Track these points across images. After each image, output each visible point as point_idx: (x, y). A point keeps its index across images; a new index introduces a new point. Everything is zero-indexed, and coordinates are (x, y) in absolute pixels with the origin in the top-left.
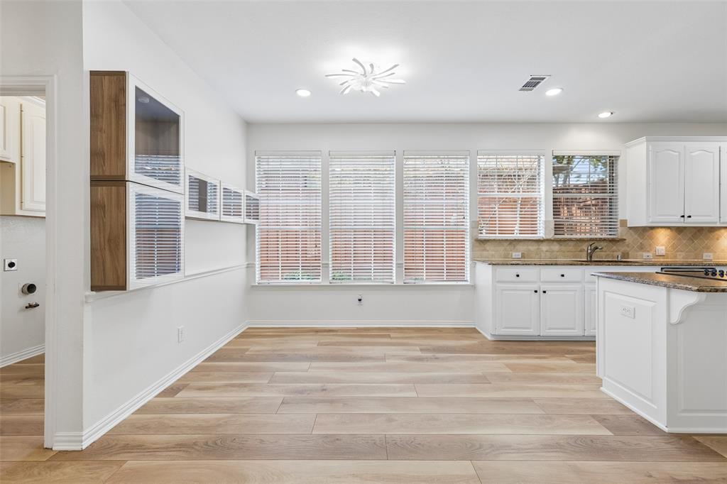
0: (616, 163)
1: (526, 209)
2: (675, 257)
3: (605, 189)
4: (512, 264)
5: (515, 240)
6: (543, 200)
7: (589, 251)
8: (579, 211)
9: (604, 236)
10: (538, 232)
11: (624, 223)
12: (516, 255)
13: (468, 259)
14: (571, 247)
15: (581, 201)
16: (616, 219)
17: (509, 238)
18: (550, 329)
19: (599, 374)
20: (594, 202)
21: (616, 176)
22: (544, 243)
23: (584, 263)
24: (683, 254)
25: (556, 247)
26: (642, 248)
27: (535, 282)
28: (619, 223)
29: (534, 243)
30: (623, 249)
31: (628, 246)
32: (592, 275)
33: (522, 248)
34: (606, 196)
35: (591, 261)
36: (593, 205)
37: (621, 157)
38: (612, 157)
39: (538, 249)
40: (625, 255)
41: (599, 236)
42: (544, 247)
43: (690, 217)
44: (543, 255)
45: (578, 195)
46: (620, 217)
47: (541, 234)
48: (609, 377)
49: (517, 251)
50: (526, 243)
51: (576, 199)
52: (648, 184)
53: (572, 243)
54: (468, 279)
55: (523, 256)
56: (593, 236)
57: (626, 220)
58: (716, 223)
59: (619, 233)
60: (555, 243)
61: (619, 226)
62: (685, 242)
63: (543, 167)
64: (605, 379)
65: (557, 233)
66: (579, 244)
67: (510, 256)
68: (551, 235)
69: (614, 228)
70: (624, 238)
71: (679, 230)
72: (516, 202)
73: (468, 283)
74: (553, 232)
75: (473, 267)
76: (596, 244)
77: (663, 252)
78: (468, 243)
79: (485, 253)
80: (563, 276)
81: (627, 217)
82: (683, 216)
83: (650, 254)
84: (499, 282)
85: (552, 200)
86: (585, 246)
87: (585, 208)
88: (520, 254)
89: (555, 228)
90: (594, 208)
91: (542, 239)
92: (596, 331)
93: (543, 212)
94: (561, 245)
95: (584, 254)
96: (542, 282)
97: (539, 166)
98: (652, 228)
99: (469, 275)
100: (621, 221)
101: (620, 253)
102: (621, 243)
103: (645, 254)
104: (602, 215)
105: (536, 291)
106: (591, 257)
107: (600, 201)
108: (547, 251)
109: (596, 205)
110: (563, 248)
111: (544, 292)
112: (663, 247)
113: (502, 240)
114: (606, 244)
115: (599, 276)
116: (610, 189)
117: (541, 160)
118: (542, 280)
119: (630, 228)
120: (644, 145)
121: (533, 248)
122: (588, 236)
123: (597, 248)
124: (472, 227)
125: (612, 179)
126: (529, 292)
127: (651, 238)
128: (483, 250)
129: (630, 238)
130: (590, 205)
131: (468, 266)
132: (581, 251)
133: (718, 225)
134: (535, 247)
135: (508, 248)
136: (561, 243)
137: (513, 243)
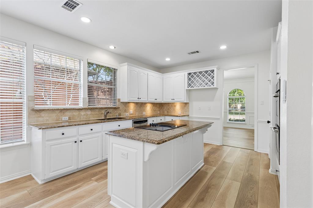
0: (116, 72)
1: (76, 91)
2: (136, 114)
3: (112, 84)
4: (58, 127)
5: (64, 109)
6: (82, 85)
7: (105, 114)
8: (101, 94)
9: (111, 106)
10: (79, 104)
11: (119, 100)
12: (65, 118)
13: (25, 124)
14: (97, 112)
15: (103, 88)
16: (116, 98)
17: (59, 108)
18: (84, 162)
19: (110, 193)
20: (107, 90)
21: (116, 78)
22: (83, 111)
23: (103, 121)
24: (138, 113)
25: (89, 112)
26: (125, 111)
27: (75, 136)
28: (117, 100)
29: (76, 111)
30: (119, 112)
31: (121, 111)
32: (106, 134)
33: (68, 114)
34: (112, 87)
35: (106, 119)
36: (107, 91)
37: (118, 70)
38: (115, 69)
39: (79, 114)
40: (120, 115)
41: (109, 106)
42: (83, 113)
43: (140, 98)
44: (82, 117)
45: (101, 86)
46: (118, 97)
47: (81, 105)
48: (114, 194)
49: (65, 116)
50: (72, 111)
51: (100, 87)
52: (128, 84)
53: (97, 110)
54: (25, 139)
55: (70, 118)
56: (107, 106)
57: (120, 99)
58: (146, 101)
59: (118, 105)
60: (89, 110)
61: (117, 102)
62: (138, 108)
63: (82, 67)
64: (113, 196)
65: (90, 104)
66: (101, 110)
67: (60, 119)
68: (86, 106)
69: (115, 102)
70: (119, 107)
71: (137, 103)
72: (71, 86)
73: (25, 143)
74: (88, 104)
75: (29, 131)
76: (109, 110)
77: (132, 113)
78: (25, 112)
79: (41, 119)
80: (92, 130)
81: (120, 98)
82: (138, 98)
83: (128, 114)
84: (47, 141)
85: (87, 87)
86: (103, 111)
87: (104, 92)
88: (68, 117)
89: (89, 102)
90: (107, 92)
91: (81, 108)
92: (108, 155)
93: (82, 93)
94: (92, 111)
95: (103, 115)
96: (80, 135)
97: (80, 66)
98: (129, 103)
99: (25, 137)
100: (118, 99)
101: (118, 114)
102: (118, 109)
103: (126, 114)
104: (111, 96)
105: (76, 142)
106: (106, 117)
107: (110, 89)
108: (84, 115)
109: (108, 91)
110: (93, 113)
111: (81, 141)
112: (132, 111)
113: (55, 109)
114: (112, 110)
115: (109, 134)
116: (114, 84)
117: (81, 63)
118: (79, 134)
119: (121, 102)
120: (126, 67)
121: (76, 113)
122: (105, 106)
123: (109, 112)
124: (28, 100)
125: (115, 80)
126: (71, 143)
127: (128, 107)
128: (39, 117)
129: (121, 107)
130: (105, 91)
131: (25, 129)
132: (102, 114)
133: (147, 102)
134: (77, 113)
135: (59, 114)
136: (92, 110)
137: (63, 111)
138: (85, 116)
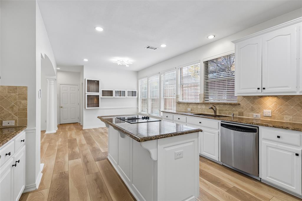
10: (198, 99)
22: (199, 105)
24: (290, 117)
25: (204, 107)
26: (253, 110)
29: (195, 105)
31: (242, 108)
33: (191, 106)
39: (197, 107)
42: (199, 107)
43: (264, 88)
47: (198, 101)
49: (189, 108)
50: (193, 104)
53: (211, 105)
55: (191, 110)
59: (238, 100)
67: (187, 110)
68: (202, 102)
70: (240, 103)
74: (203, 99)
80: (179, 119)
82: (259, 89)
83: (259, 115)
91: (198, 103)
98: (261, 96)
101: (237, 112)
102: (238, 106)
103: (255, 114)
110: (207, 108)
112: (270, 111)
124: (176, 97)
127: (260, 103)
128: (179, 107)
129: (244, 103)
134: (196, 107)
135: (186, 106)
136: (206, 105)
137: (188, 104)
138: (201, 110)
